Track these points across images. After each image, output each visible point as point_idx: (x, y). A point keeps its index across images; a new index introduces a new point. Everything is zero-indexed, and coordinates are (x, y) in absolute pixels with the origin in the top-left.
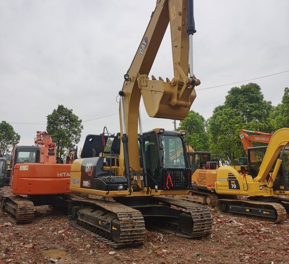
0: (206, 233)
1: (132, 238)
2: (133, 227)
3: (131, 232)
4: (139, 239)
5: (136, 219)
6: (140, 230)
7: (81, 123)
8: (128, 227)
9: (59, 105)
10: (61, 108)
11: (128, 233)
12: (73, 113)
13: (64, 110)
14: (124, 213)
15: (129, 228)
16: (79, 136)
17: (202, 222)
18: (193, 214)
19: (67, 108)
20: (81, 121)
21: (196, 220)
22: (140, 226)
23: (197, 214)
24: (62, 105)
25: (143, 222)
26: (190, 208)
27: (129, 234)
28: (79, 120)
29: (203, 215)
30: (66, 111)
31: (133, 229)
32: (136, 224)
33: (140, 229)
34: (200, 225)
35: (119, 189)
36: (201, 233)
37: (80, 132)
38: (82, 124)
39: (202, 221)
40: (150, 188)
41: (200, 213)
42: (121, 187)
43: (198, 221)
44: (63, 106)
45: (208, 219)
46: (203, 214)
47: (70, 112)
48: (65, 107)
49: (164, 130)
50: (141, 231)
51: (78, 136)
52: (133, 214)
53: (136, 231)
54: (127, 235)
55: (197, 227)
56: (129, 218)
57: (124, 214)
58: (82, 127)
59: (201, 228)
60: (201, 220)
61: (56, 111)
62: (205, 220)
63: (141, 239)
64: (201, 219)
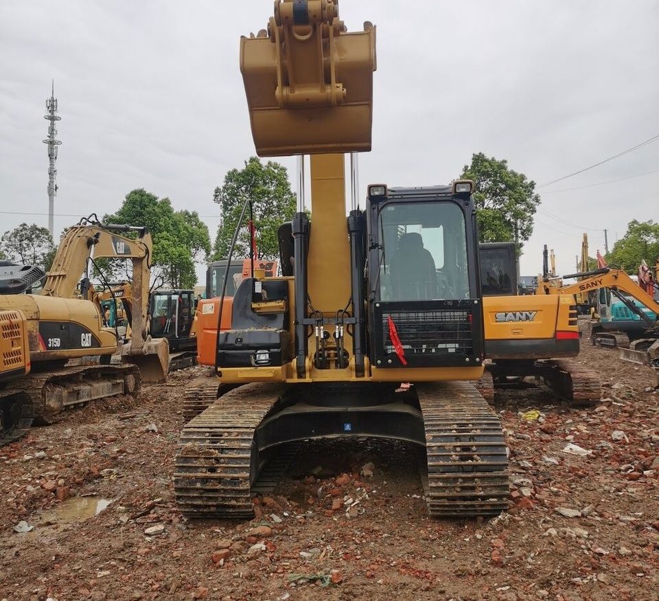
0: (489, 508)
1: (210, 498)
2: (213, 470)
3: (205, 480)
4: (234, 502)
5: (226, 449)
6: (233, 479)
7: (533, 191)
8: (199, 467)
9: (474, 155)
10: (479, 159)
11: (196, 482)
12: (509, 169)
13: (486, 164)
14: (199, 430)
15: (200, 470)
16: (530, 220)
17: (463, 472)
18: (433, 444)
19: (493, 159)
20: (532, 185)
21: (441, 463)
22: (234, 467)
23: (449, 444)
24: (480, 153)
25: (247, 458)
26: (438, 425)
27: (198, 485)
28: (528, 181)
29: (474, 448)
30: (491, 166)
31: (208, 474)
32: (222, 460)
33: (231, 475)
34: (456, 479)
35: (253, 362)
36: (465, 506)
37: (534, 211)
38: (535, 192)
39: (462, 469)
40: (366, 359)
41: (459, 444)
42: (264, 358)
43: (447, 469)
44: (483, 155)
45: (489, 463)
46: (472, 446)
47: (502, 166)
48: (489, 156)
49: (385, 187)
50: (234, 481)
51: (525, 223)
52: (226, 434)
53: (220, 480)
54: (192, 489)
55: (441, 484)
56: (207, 443)
57: (199, 432)
58: (537, 199)
59: (458, 490)
60: (462, 466)
61: (469, 168)
62: (474, 466)
63: (241, 504)
64: (457, 463)
